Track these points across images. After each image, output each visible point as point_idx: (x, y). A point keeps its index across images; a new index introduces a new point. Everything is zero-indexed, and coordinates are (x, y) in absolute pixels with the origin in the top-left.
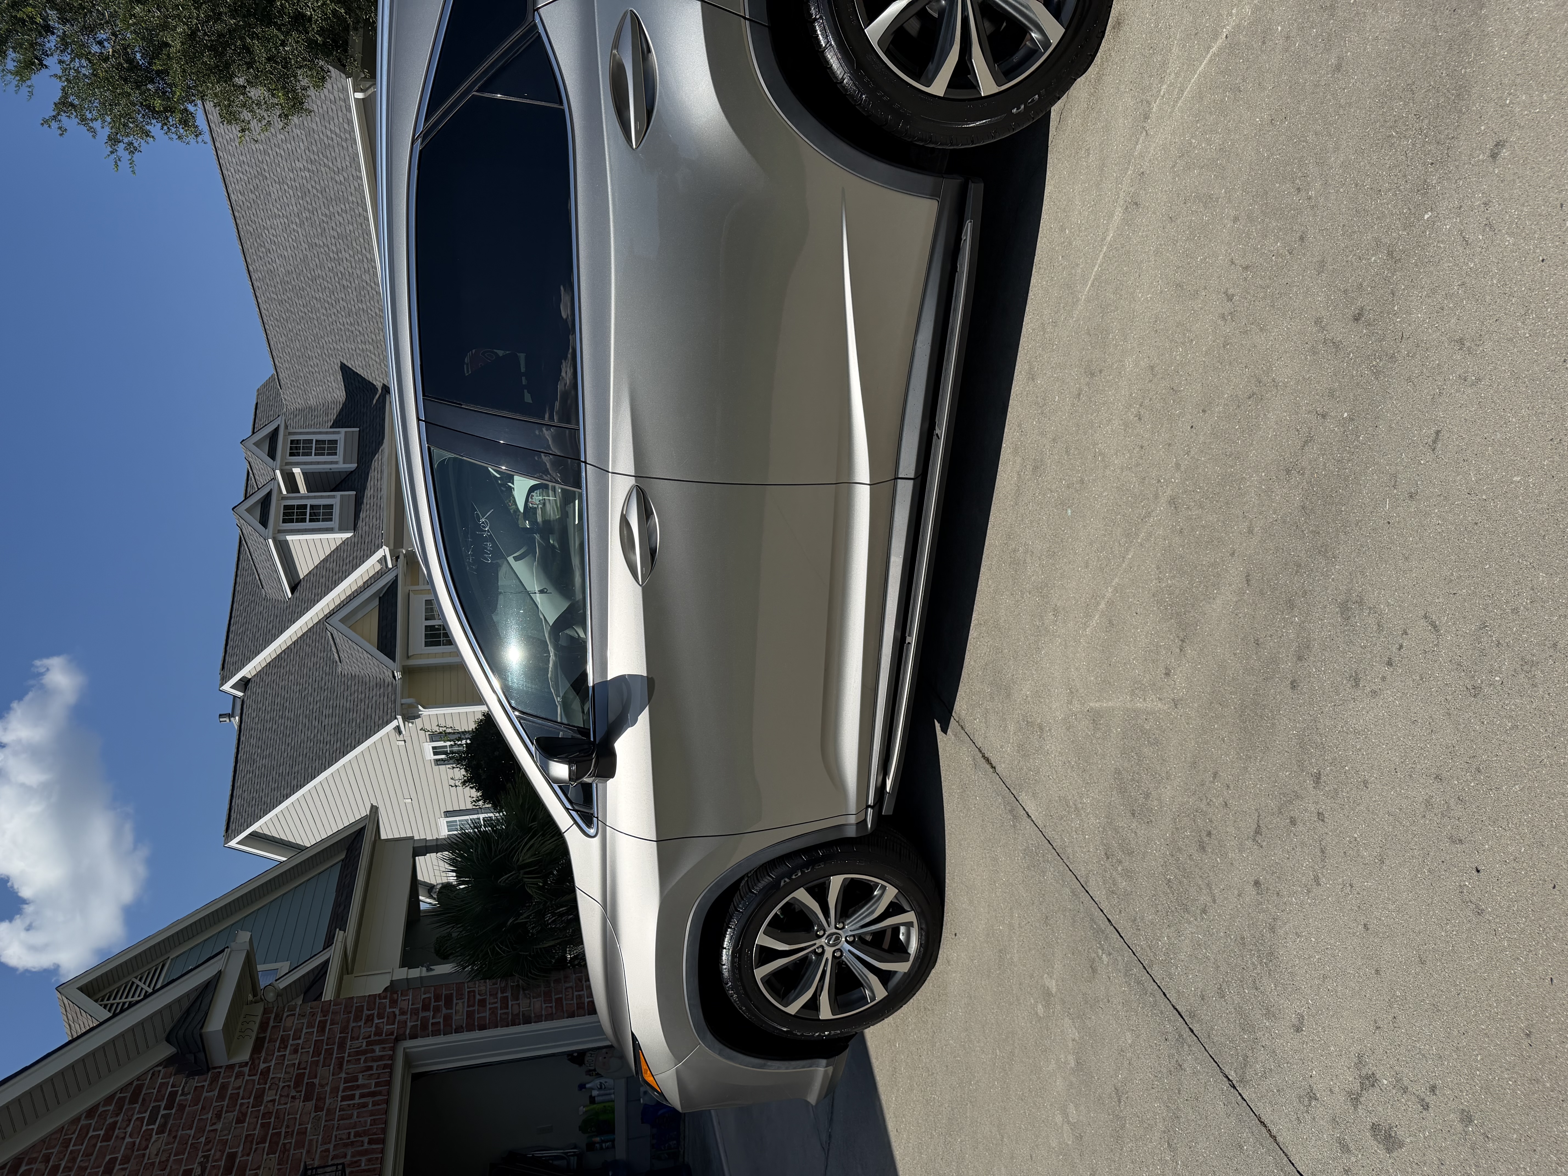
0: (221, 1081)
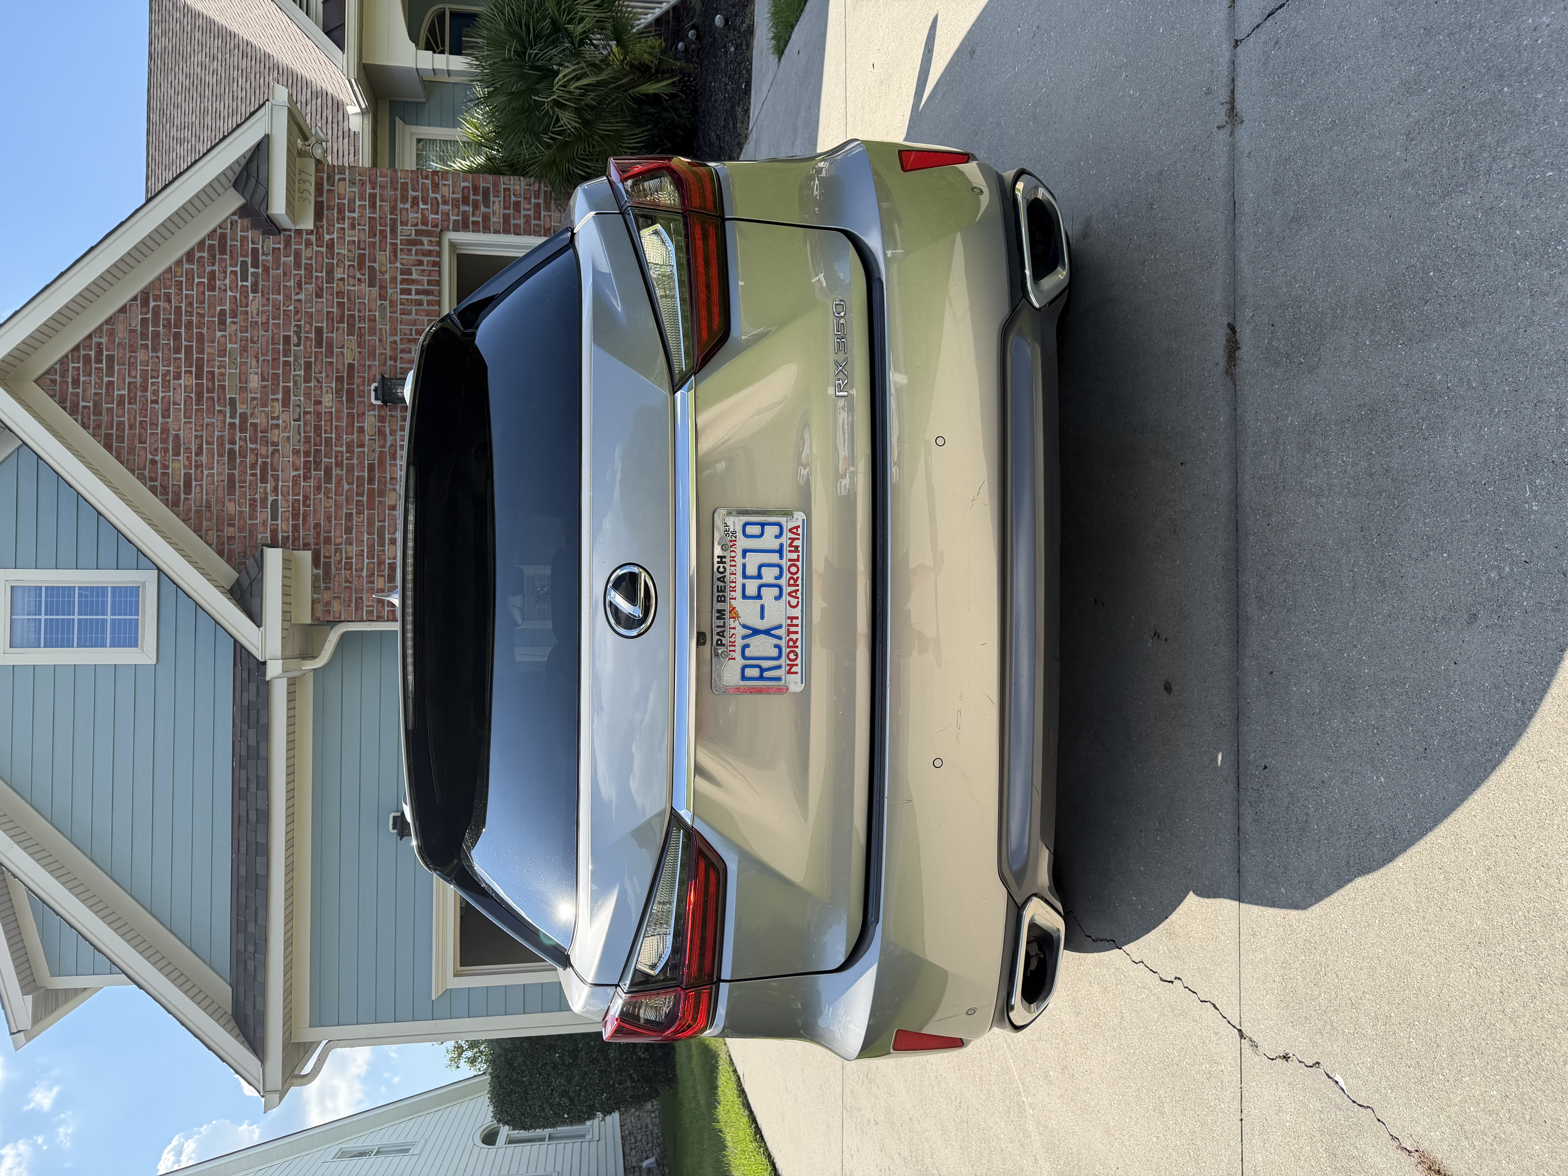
0: (294, 247)
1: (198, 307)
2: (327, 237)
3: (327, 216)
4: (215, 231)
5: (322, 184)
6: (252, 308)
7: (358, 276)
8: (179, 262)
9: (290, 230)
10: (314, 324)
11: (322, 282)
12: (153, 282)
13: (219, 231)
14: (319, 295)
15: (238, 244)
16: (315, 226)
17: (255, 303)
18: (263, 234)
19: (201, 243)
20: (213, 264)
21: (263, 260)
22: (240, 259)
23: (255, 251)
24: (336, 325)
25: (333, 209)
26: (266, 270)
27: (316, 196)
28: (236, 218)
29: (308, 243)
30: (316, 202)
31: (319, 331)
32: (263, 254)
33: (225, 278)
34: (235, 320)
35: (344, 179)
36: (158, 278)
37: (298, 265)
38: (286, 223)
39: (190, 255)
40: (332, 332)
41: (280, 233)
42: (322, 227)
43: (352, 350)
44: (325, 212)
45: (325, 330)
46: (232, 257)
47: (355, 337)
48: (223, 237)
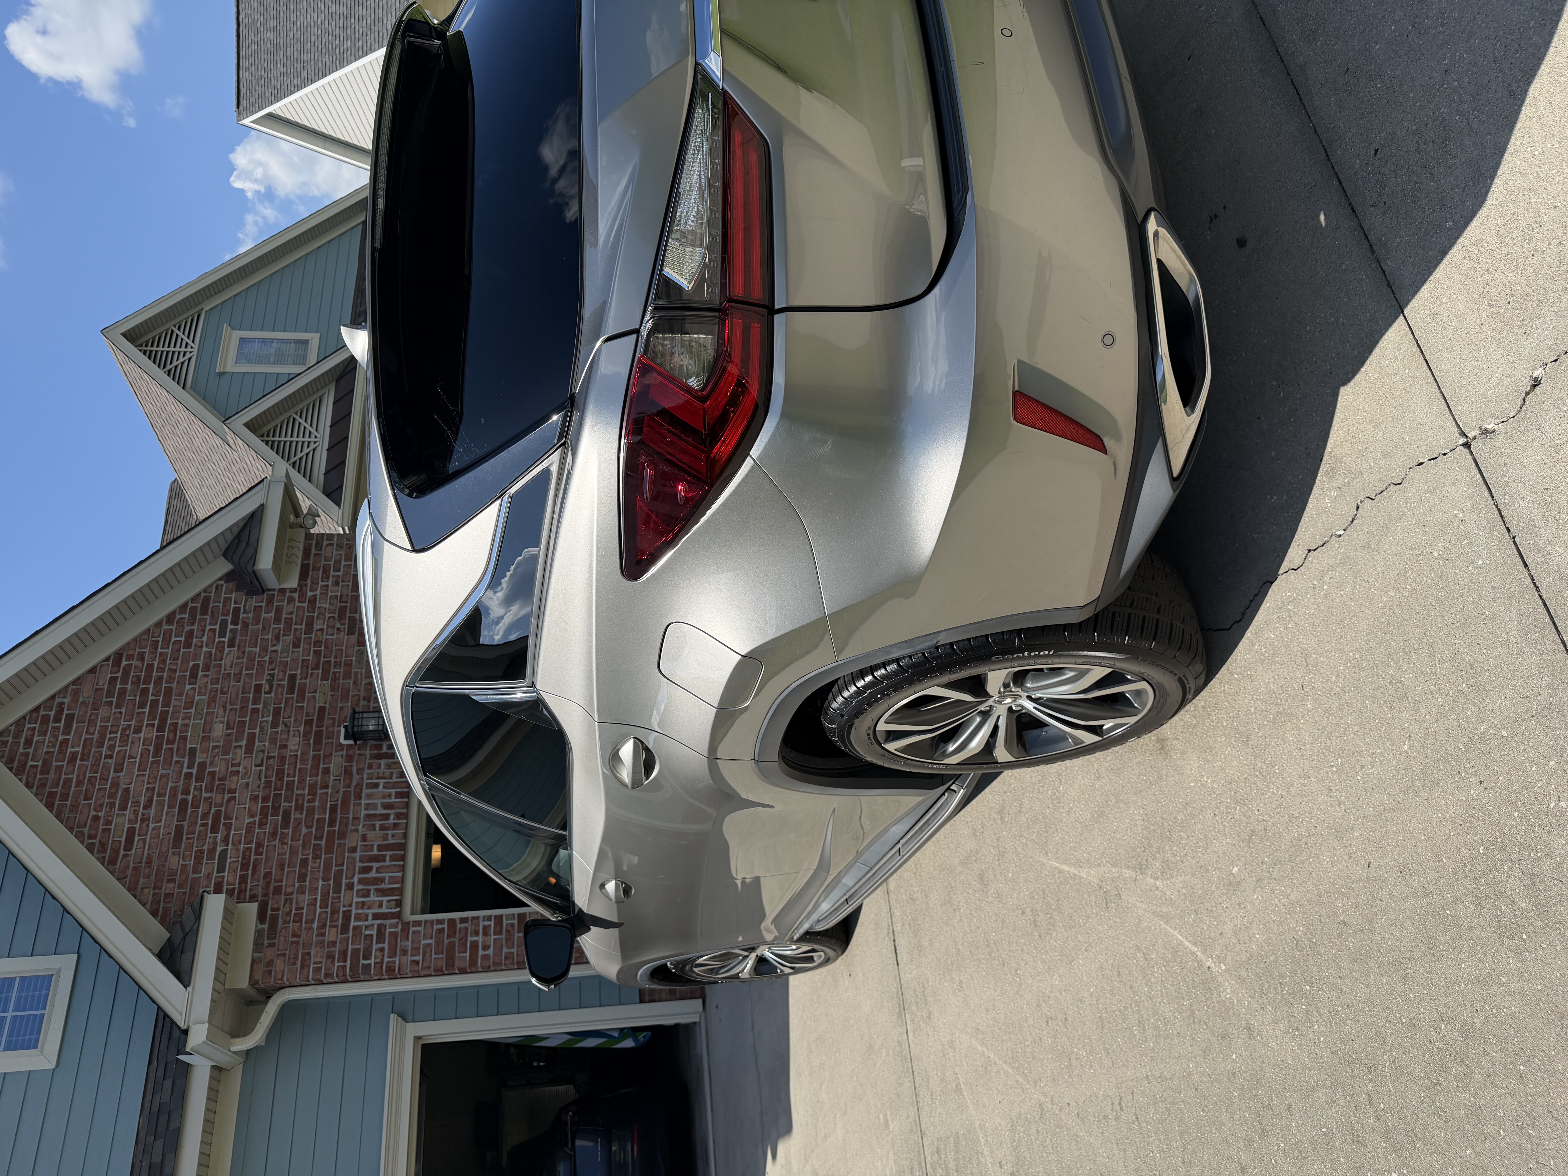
0: (276, 604)
1: (170, 664)
2: (310, 594)
3: (312, 576)
4: (199, 594)
5: (310, 550)
6: (226, 662)
7: (338, 625)
8: (159, 624)
9: (274, 590)
10: (288, 672)
11: (301, 633)
12: (128, 644)
13: (203, 595)
14: (296, 645)
15: (221, 605)
16: (300, 585)
17: (230, 656)
18: (247, 595)
19: (184, 607)
20: (193, 624)
21: (243, 618)
22: (220, 618)
23: (237, 611)
24: (310, 671)
25: (319, 570)
26: (246, 625)
27: (303, 560)
28: (222, 582)
29: (291, 600)
30: (303, 565)
31: (293, 678)
32: (245, 612)
33: (203, 635)
34: (207, 673)
35: (332, 544)
36: (135, 640)
37: (278, 620)
38: (271, 581)
39: (170, 618)
40: (306, 678)
41: (264, 592)
42: (306, 585)
43: (324, 694)
44: (311, 573)
45: (299, 677)
46: (212, 616)
47: (329, 682)
48: (207, 600)
